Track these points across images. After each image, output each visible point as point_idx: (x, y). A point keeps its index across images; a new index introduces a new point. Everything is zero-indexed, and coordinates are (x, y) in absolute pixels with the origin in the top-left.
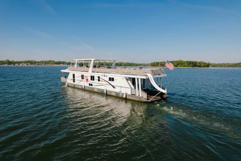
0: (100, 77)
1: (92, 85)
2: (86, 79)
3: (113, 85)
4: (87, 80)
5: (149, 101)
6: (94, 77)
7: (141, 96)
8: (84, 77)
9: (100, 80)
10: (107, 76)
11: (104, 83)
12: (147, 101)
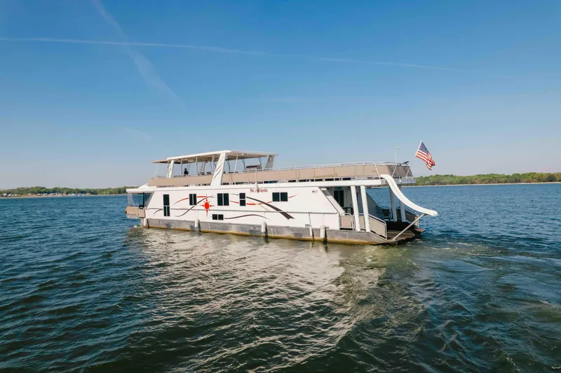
0: (246, 196)
1: (221, 217)
2: (203, 203)
3: (284, 211)
4: (207, 206)
5: (394, 239)
6: (226, 196)
7: (368, 230)
8: (198, 200)
9: (246, 202)
10: (266, 191)
11: (258, 207)
12: (386, 241)
